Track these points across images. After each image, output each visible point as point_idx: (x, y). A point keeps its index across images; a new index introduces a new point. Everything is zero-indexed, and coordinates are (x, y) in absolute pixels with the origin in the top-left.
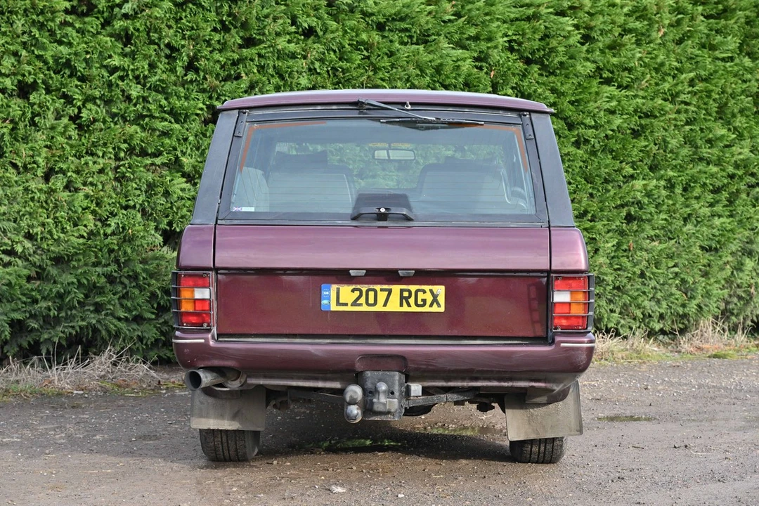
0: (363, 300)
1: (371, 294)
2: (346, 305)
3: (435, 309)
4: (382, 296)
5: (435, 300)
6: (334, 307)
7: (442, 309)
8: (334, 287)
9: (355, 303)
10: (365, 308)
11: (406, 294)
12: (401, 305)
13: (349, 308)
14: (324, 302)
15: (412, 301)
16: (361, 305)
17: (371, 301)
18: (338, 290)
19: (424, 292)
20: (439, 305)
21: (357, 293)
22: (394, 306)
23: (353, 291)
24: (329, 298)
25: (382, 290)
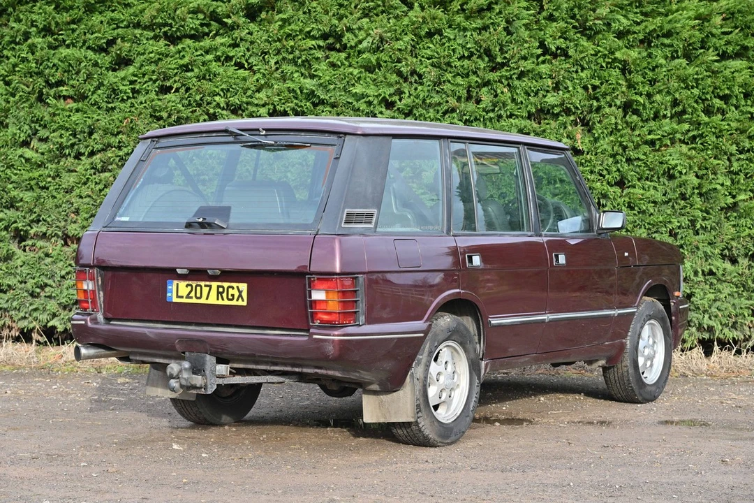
0: (193, 294)
1: (199, 288)
2: (182, 297)
3: (240, 303)
4: (205, 290)
5: (240, 296)
6: (175, 300)
7: (245, 303)
8: (175, 282)
9: (188, 297)
10: (194, 301)
11: (221, 290)
12: (218, 299)
13: (184, 300)
14: (169, 295)
15: (225, 295)
16: (191, 298)
17: (198, 295)
18: (177, 284)
19: (233, 288)
20: (243, 300)
21: (189, 288)
22: (213, 300)
23: (187, 286)
24: (172, 292)
25: (205, 286)
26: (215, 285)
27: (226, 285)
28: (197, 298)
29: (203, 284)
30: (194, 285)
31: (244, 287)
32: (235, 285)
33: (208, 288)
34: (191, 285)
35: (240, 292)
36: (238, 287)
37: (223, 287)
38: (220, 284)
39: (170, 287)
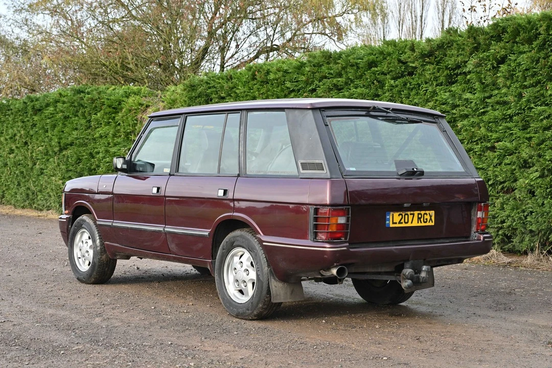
0: (403, 221)
1: (406, 216)
2: (396, 223)
4: (411, 217)
5: (431, 219)
6: (391, 225)
7: (433, 224)
8: (392, 213)
9: (400, 223)
10: (404, 225)
12: (418, 223)
14: (387, 222)
15: (422, 219)
16: (402, 223)
17: (406, 221)
19: (426, 214)
20: (432, 222)
21: (401, 216)
23: (399, 215)
24: (389, 220)
25: (411, 214)
26: (416, 213)
27: (423, 212)
28: (405, 223)
29: (409, 213)
30: (403, 214)
31: (432, 213)
32: (427, 212)
33: (412, 216)
34: (402, 215)
35: (431, 216)
36: (429, 214)
37: (421, 214)
38: (419, 212)
39: (388, 217)
